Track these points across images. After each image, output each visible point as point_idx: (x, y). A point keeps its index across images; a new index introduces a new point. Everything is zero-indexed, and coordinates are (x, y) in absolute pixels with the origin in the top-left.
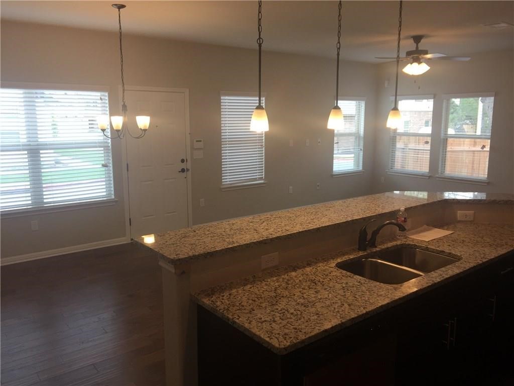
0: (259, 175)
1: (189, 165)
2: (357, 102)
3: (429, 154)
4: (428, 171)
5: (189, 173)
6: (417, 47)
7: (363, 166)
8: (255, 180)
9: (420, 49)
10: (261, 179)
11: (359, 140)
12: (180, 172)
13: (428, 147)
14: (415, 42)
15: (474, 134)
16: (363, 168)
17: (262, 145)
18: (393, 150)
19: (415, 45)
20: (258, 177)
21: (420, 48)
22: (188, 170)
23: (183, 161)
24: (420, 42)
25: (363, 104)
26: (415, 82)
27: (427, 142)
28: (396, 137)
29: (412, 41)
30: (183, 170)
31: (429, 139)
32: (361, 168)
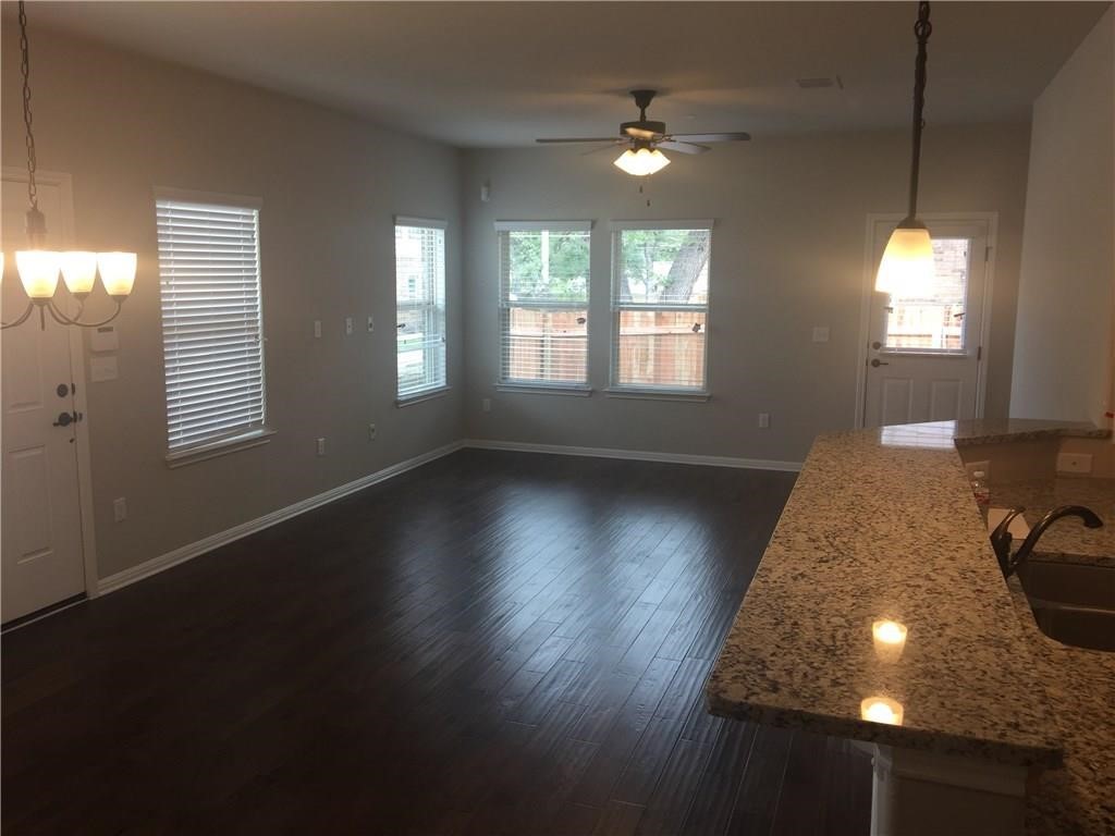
0: (253, 416)
1: (78, 403)
2: (426, 230)
3: (585, 345)
4: (584, 380)
5: (83, 425)
6: (643, 115)
7: (447, 377)
8: (244, 428)
9: (647, 119)
10: (257, 425)
11: (435, 318)
12: (55, 424)
13: (583, 330)
14: (637, 104)
15: (684, 302)
16: (447, 382)
17: (257, 336)
18: (504, 340)
19: (639, 110)
20: (250, 420)
21: (649, 118)
22: (76, 418)
23: (62, 391)
24: (648, 104)
25: (439, 236)
26: (641, 190)
27: (581, 321)
28: (509, 310)
29: (632, 101)
30: (64, 420)
31: (584, 314)
32: (442, 382)
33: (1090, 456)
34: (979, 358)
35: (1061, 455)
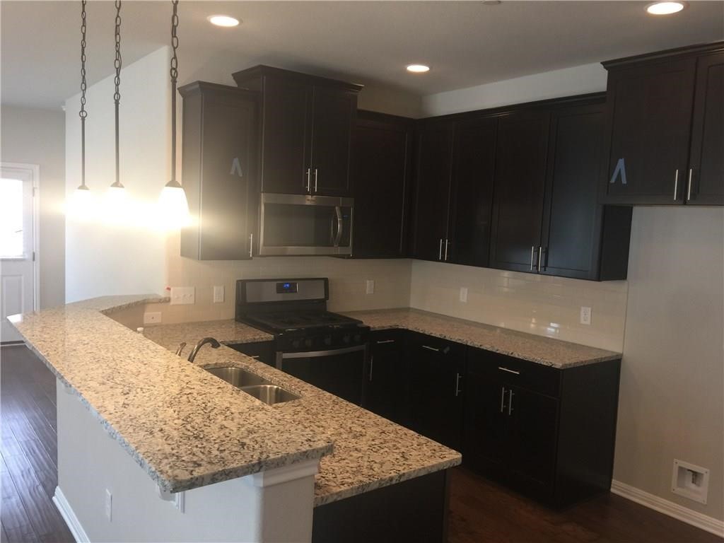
33: (160, 313)
34: (34, 259)
35: (146, 314)
